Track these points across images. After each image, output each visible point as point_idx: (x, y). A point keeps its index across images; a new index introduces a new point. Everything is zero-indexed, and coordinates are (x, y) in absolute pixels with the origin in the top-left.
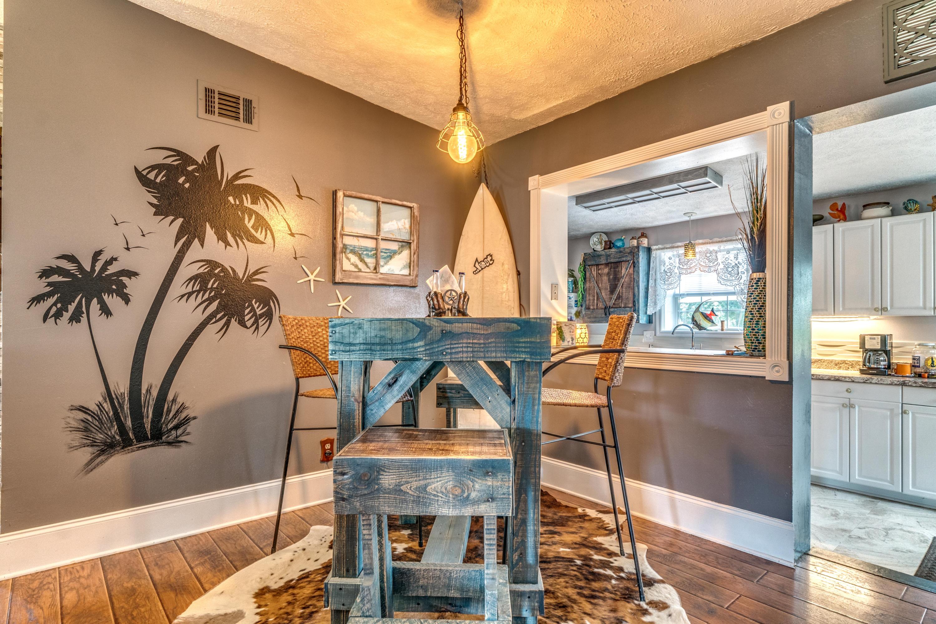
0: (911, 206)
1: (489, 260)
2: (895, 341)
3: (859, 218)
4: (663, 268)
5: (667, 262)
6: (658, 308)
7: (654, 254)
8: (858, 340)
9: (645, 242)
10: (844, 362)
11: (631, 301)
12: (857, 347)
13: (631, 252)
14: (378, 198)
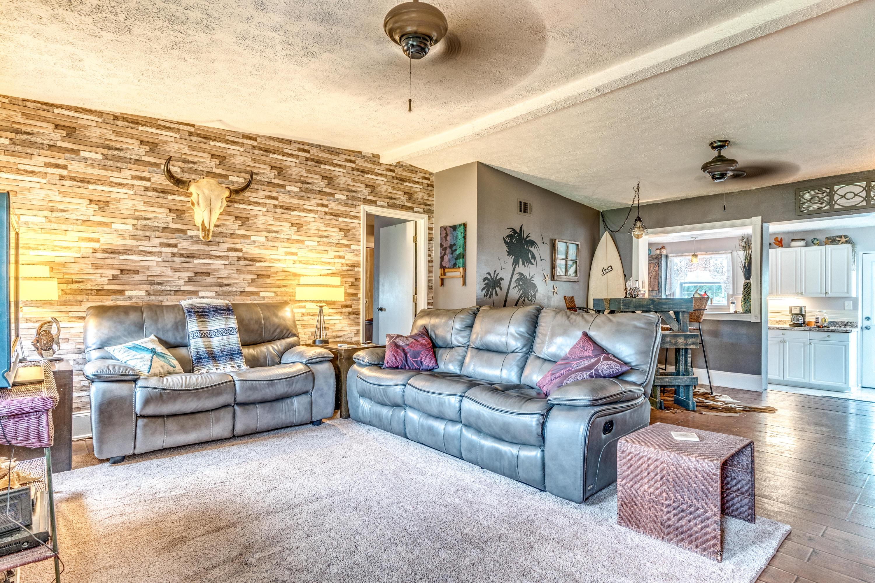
0: (815, 242)
1: (610, 269)
2: (808, 309)
3: (789, 246)
4: (676, 268)
5: (679, 264)
6: (672, 291)
7: (669, 259)
8: (788, 309)
9: (664, 252)
10: (781, 321)
11: (657, 287)
12: (788, 313)
13: (656, 258)
14: (568, 241)
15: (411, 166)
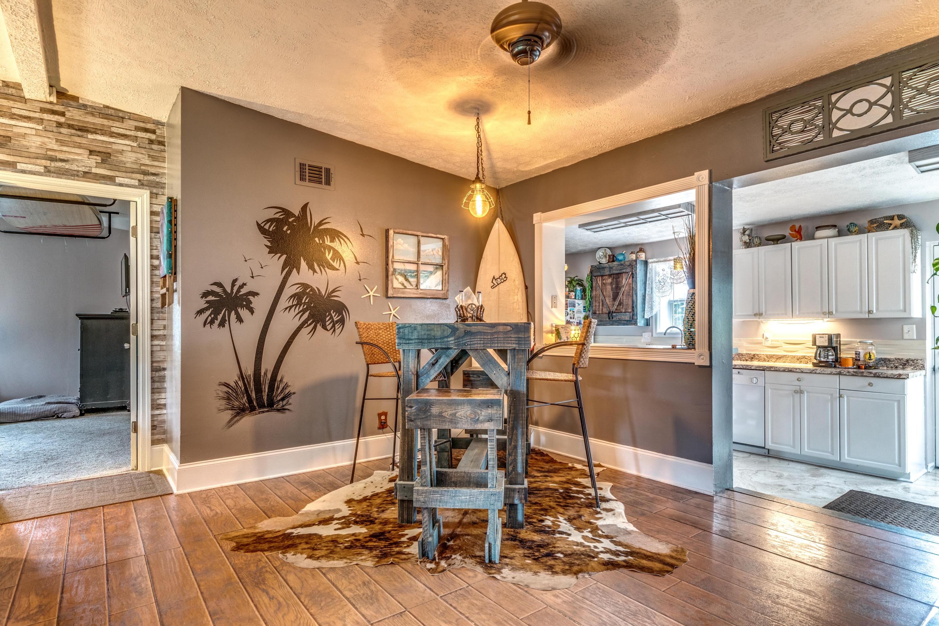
0: (853, 229)
1: (503, 278)
2: (843, 339)
3: (813, 238)
4: (658, 279)
5: (661, 273)
6: (654, 313)
7: (650, 266)
8: (811, 339)
9: (642, 256)
10: (804, 357)
11: (630, 307)
12: (810, 344)
13: (630, 265)
14: (419, 233)
15: (108, 107)
